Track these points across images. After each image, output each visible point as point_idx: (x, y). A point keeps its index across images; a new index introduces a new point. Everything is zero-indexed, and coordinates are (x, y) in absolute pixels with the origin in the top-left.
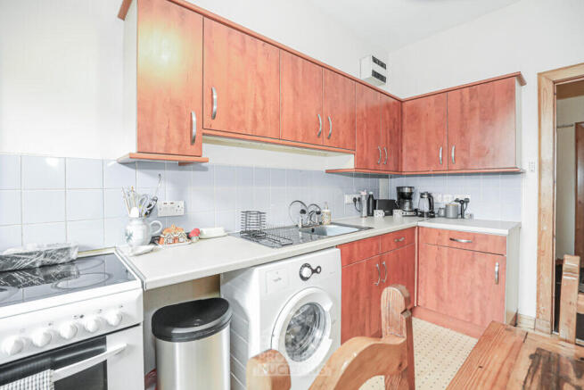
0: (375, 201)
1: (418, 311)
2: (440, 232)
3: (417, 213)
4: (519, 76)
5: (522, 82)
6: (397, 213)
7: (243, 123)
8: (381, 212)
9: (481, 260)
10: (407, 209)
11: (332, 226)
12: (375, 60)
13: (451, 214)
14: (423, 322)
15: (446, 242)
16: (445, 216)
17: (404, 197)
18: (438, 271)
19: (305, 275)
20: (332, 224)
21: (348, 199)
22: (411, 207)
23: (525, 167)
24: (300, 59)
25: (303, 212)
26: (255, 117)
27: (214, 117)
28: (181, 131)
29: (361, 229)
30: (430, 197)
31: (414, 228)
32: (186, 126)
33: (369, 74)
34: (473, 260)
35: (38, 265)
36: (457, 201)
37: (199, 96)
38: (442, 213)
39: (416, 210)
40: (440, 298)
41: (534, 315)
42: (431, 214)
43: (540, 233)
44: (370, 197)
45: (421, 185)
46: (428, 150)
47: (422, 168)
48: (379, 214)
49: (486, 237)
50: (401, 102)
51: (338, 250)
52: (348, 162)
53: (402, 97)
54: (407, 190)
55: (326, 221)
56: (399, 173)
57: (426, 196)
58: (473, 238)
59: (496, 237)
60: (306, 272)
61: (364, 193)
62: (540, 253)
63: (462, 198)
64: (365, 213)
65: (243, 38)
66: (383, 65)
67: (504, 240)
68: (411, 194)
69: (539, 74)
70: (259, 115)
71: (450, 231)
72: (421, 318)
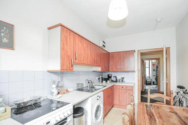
0: (103, 78)
1: (114, 106)
2: (119, 86)
3: (113, 81)
4: (134, 51)
5: (135, 52)
6: (108, 81)
7: (81, 61)
8: (105, 81)
9: (128, 91)
10: (110, 80)
11: (96, 86)
12: (103, 42)
13: (121, 81)
14: (116, 108)
15: (121, 88)
16: (119, 82)
17: (109, 77)
18: (119, 95)
19: (98, 99)
20: (95, 85)
21: (97, 78)
22: (111, 80)
23: (135, 70)
24: (92, 43)
25: (89, 83)
26: (83, 59)
27: (76, 60)
28: (69, 63)
29: (104, 86)
30: (116, 77)
31: (113, 85)
32: (71, 62)
33: (102, 45)
34: (127, 92)
35: (33, 103)
36: (122, 78)
37: (73, 54)
38: (118, 81)
39: (112, 81)
40: (120, 101)
41: (137, 102)
42: (116, 81)
43: (138, 84)
44: (102, 77)
45: (113, 74)
46: (116, 66)
47: (114, 70)
48: (104, 82)
49: (129, 86)
50: (109, 53)
51: (102, 92)
52: (99, 69)
53: (110, 52)
54: (110, 75)
55: (94, 85)
56: (109, 71)
57: (115, 77)
58: (127, 87)
59: (131, 86)
60: (98, 98)
61: (101, 77)
62: (138, 89)
63: (123, 77)
64: (101, 82)
65: (81, 38)
66: (105, 43)
67: (133, 87)
68: (111, 76)
69: (138, 50)
70: (84, 59)
71: (122, 85)
72: (115, 107)
